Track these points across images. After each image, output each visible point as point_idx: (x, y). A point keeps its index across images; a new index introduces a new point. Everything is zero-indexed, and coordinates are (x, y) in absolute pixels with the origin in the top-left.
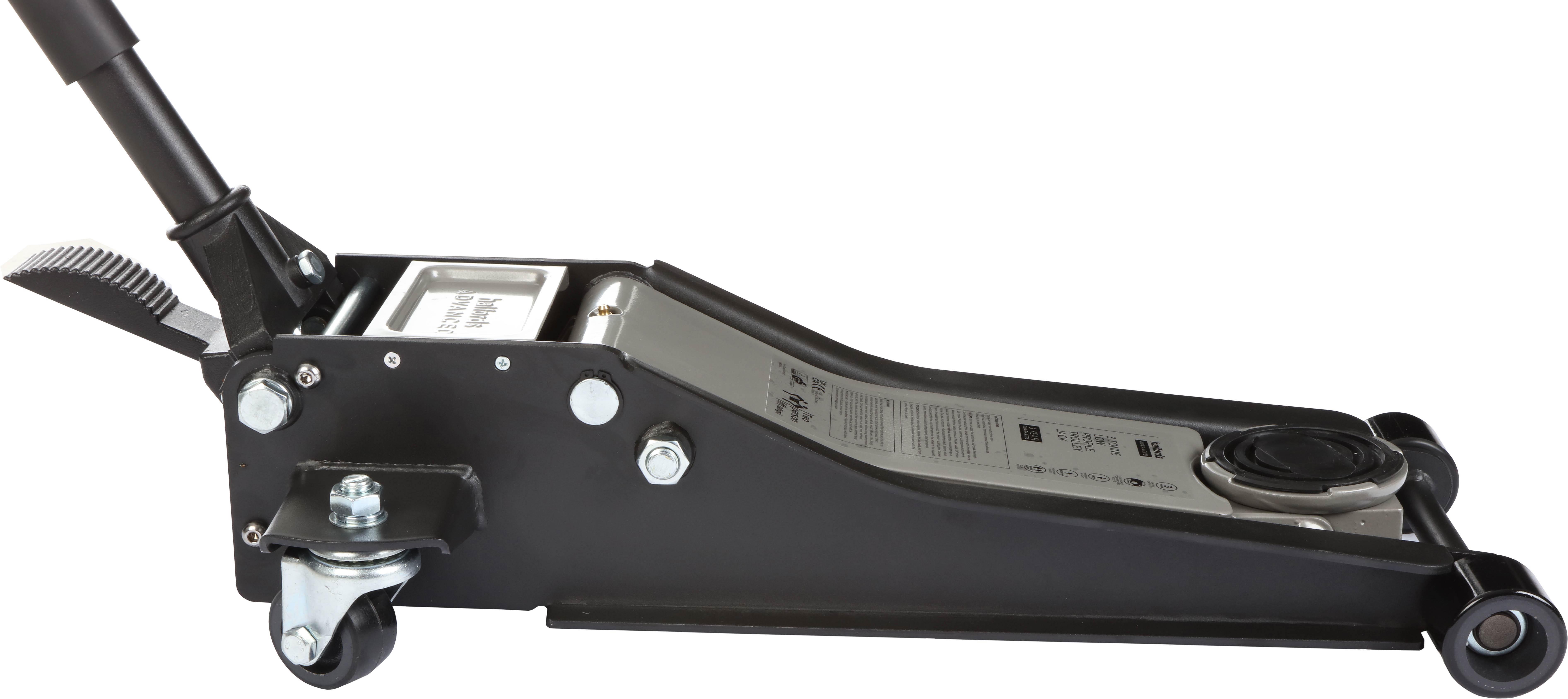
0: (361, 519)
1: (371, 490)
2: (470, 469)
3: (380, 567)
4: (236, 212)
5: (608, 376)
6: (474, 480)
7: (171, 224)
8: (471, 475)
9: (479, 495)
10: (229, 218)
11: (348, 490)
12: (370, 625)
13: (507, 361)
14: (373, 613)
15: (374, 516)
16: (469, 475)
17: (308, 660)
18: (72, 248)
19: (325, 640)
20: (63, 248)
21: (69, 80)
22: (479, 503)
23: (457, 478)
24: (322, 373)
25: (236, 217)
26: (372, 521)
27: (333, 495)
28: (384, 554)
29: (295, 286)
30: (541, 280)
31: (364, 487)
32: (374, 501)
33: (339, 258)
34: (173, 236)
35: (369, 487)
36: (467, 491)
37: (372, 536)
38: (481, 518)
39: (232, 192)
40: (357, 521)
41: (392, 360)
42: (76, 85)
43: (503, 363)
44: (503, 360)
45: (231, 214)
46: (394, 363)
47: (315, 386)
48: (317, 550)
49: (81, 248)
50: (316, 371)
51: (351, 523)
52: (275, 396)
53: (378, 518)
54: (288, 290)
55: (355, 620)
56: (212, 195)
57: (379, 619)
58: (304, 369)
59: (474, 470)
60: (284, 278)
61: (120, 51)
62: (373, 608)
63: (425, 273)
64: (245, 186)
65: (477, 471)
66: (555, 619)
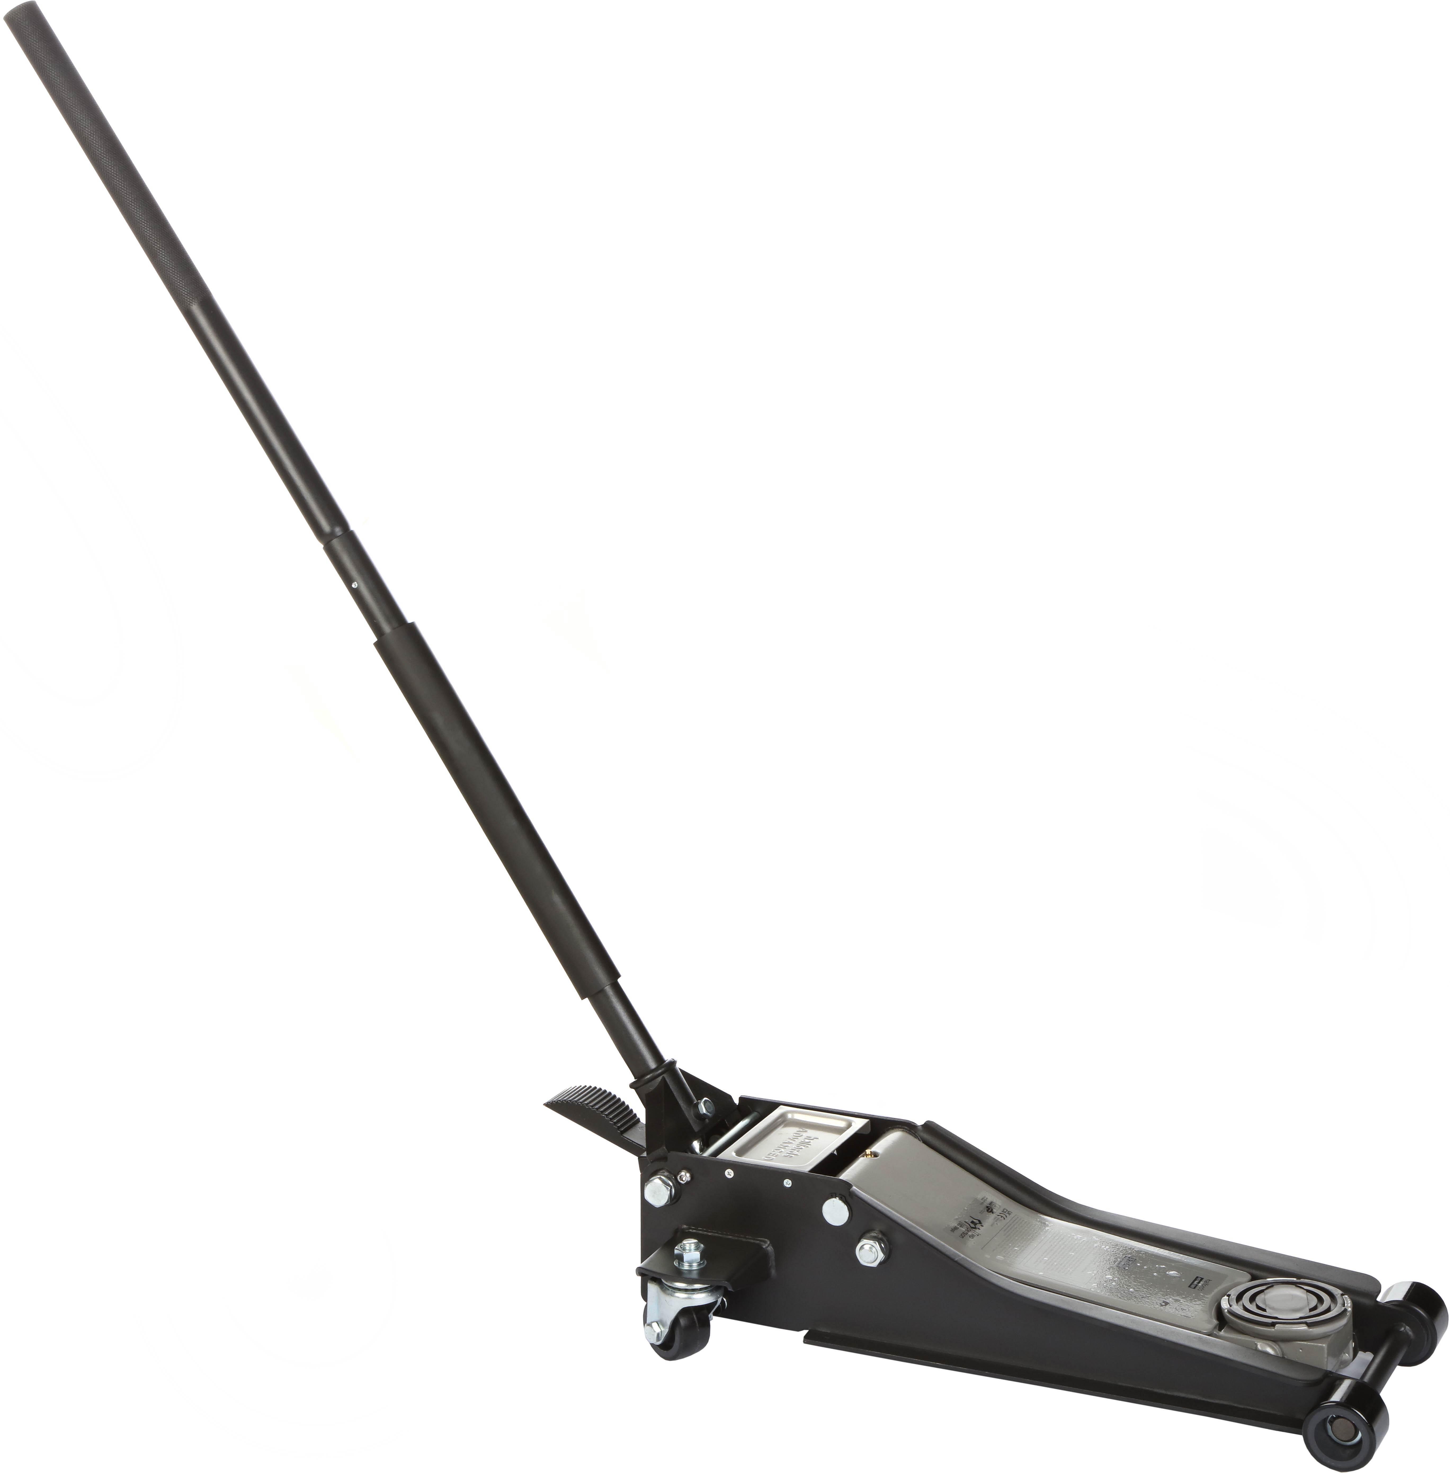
0: (690, 1264)
1: (697, 1249)
2: (769, 1243)
3: (694, 1293)
4: (665, 1075)
5: (843, 1198)
6: (770, 1249)
7: (632, 1079)
8: (769, 1246)
9: (773, 1258)
10: (660, 1079)
11: (685, 1248)
12: (691, 1326)
13: (790, 1182)
14: (694, 1319)
15: (696, 1264)
16: (767, 1246)
17: (655, 1341)
18: (586, 1086)
19: (666, 1331)
20: (581, 1086)
21: (583, 997)
22: (772, 1262)
23: (760, 1247)
24: (692, 1177)
25: (664, 1078)
26: (695, 1266)
27: (676, 1249)
28: (697, 1286)
29: (696, 1120)
30: (849, 1125)
31: (693, 1247)
32: (697, 1255)
33: (741, 1099)
34: (632, 1086)
35: (696, 1247)
36: (765, 1255)
37: (695, 1275)
38: (773, 1272)
39: (667, 1062)
40: (689, 1266)
41: (729, 1174)
42: (587, 1000)
43: (788, 1183)
44: (788, 1181)
45: (662, 1076)
46: (730, 1175)
47: (688, 1183)
48: (664, 1279)
49: (590, 1087)
50: (688, 1175)
51: (686, 1267)
52: (665, 1187)
53: (699, 1265)
54: (691, 1122)
55: (683, 1322)
56: (653, 1065)
57: (697, 1324)
58: (683, 1173)
59: (770, 1242)
60: (689, 1114)
61: (608, 984)
62: (695, 1316)
63: (783, 1116)
64: (673, 1059)
65: (773, 1244)
66: (809, 1339)
